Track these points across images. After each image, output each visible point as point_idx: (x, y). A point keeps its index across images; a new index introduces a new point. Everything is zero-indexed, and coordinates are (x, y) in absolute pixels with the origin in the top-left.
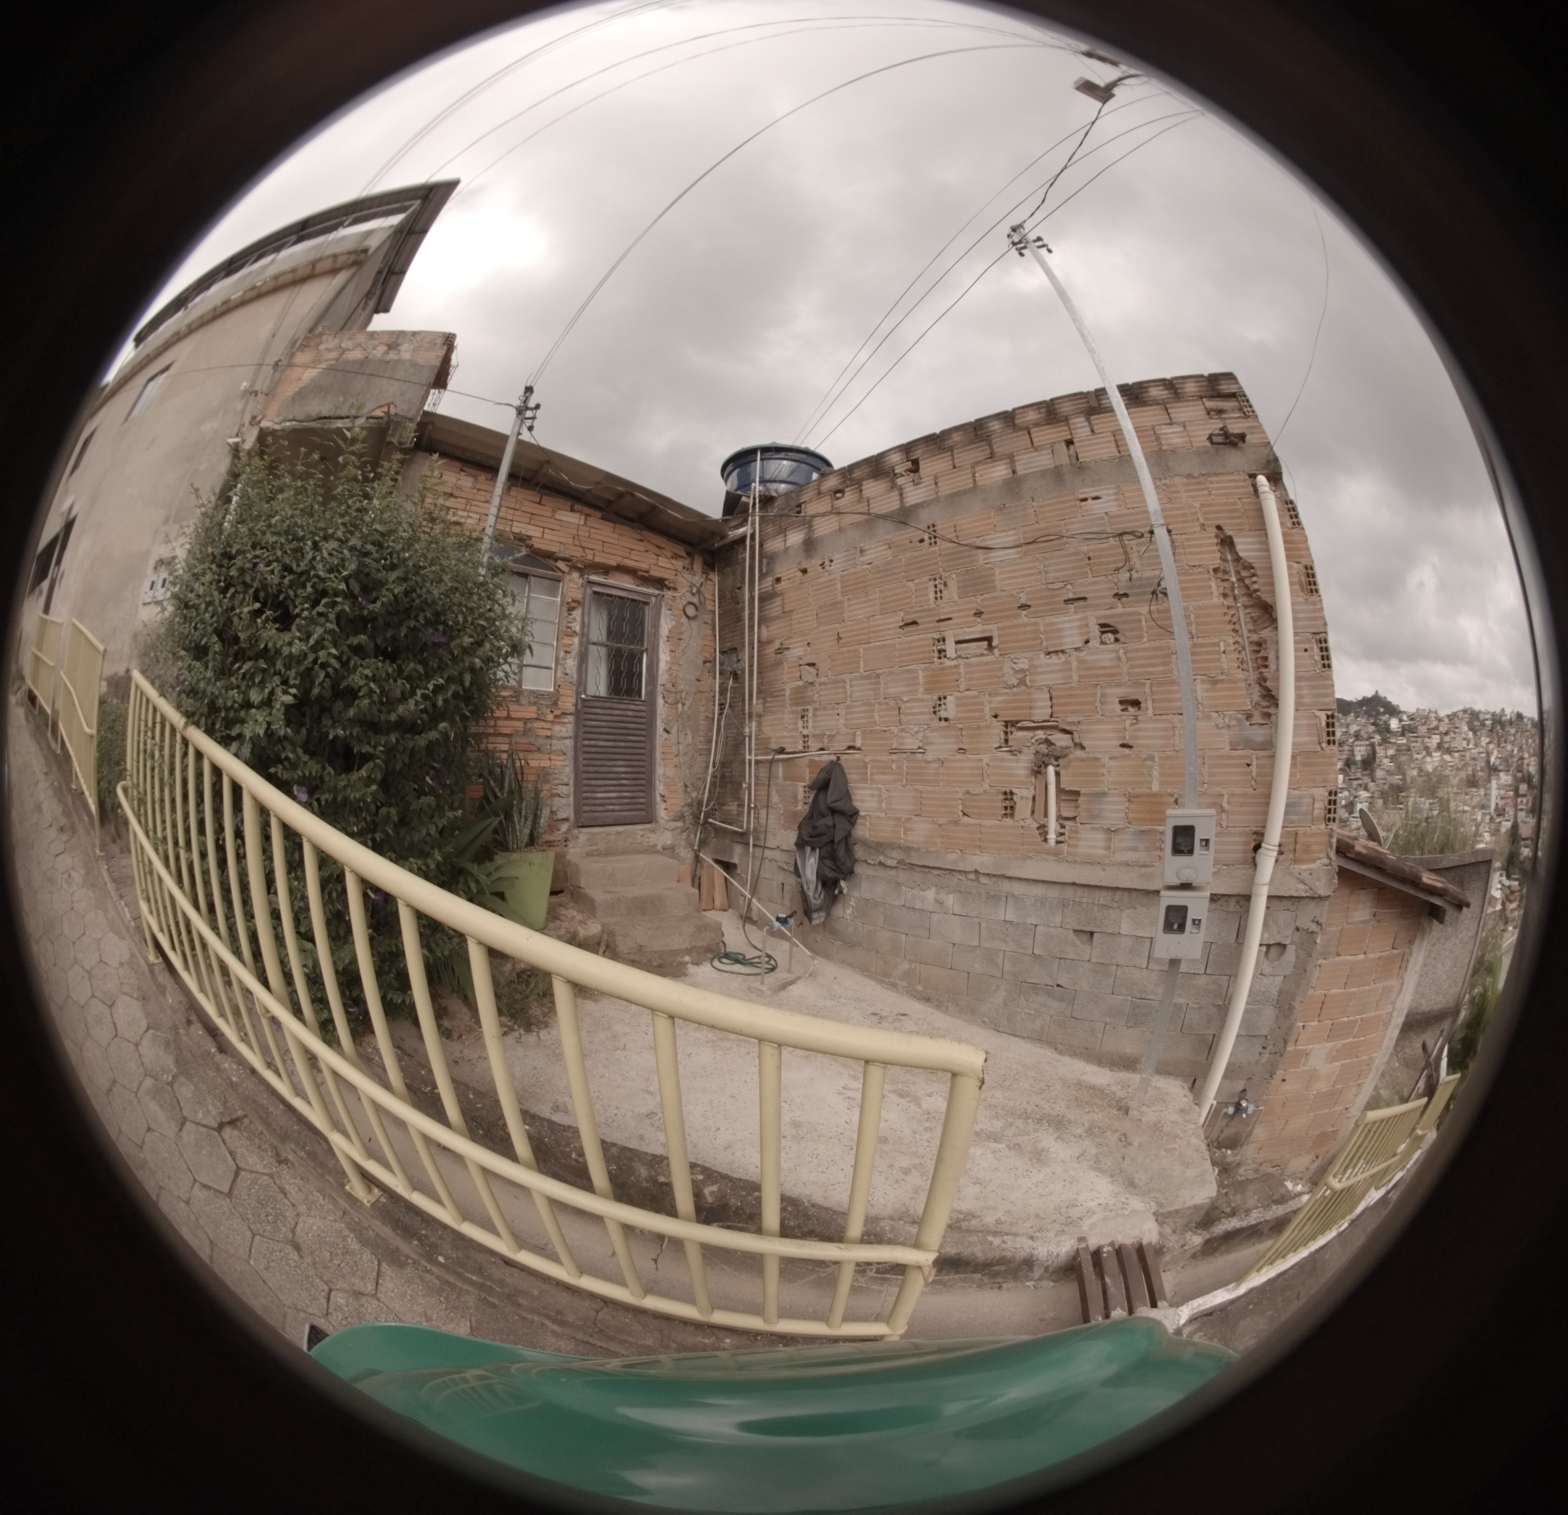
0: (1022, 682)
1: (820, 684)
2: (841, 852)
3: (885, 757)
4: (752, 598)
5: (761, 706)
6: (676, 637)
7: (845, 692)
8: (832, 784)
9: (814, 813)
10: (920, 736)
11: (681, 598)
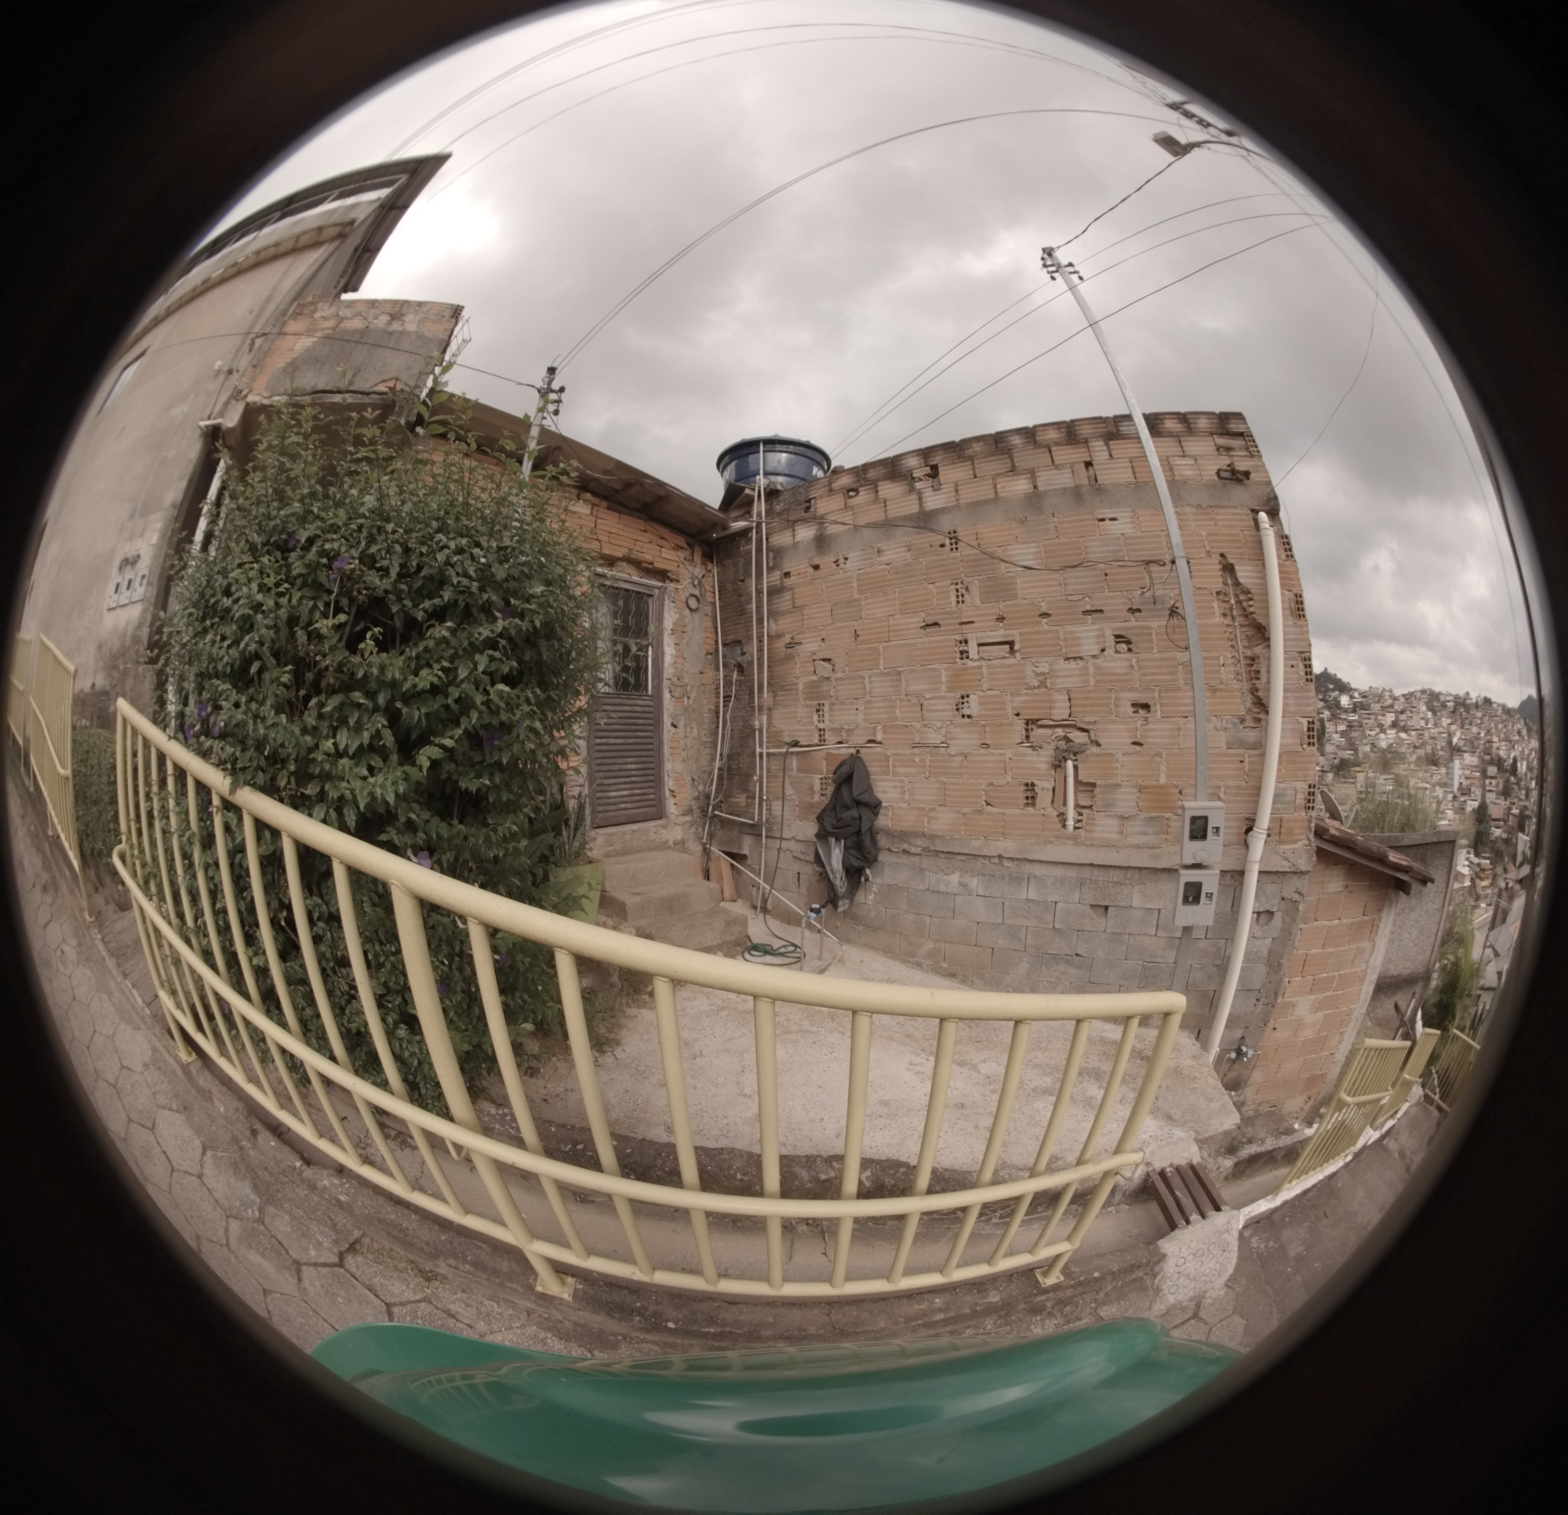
0: (1043, 684)
1: (837, 679)
2: (867, 842)
3: (908, 751)
4: (759, 592)
5: (771, 699)
6: (679, 630)
7: (865, 688)
8: (855, 777)
9: (836, 804)
10: (943, 731)
11: (683, 590)
